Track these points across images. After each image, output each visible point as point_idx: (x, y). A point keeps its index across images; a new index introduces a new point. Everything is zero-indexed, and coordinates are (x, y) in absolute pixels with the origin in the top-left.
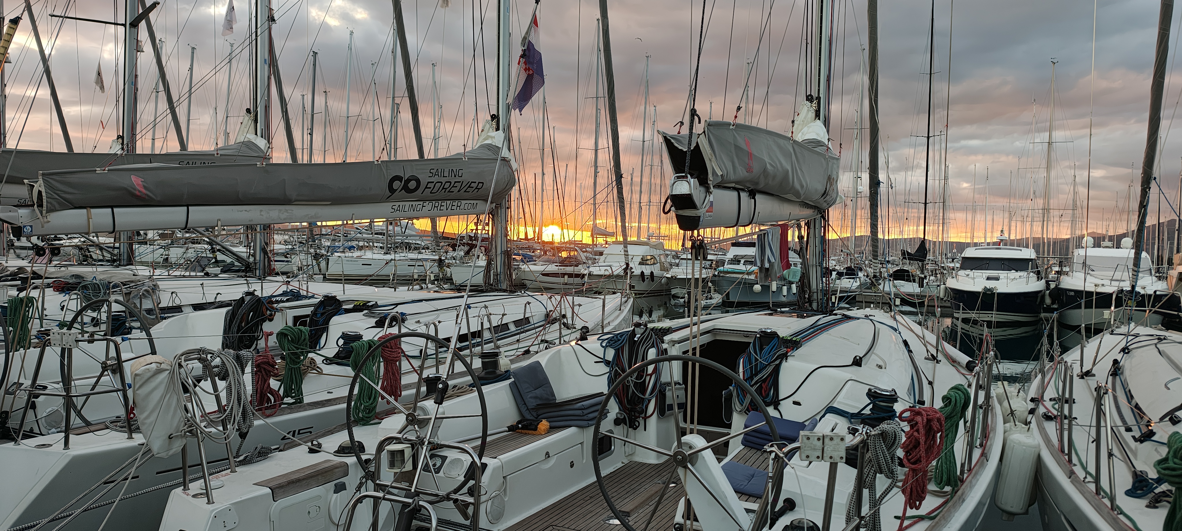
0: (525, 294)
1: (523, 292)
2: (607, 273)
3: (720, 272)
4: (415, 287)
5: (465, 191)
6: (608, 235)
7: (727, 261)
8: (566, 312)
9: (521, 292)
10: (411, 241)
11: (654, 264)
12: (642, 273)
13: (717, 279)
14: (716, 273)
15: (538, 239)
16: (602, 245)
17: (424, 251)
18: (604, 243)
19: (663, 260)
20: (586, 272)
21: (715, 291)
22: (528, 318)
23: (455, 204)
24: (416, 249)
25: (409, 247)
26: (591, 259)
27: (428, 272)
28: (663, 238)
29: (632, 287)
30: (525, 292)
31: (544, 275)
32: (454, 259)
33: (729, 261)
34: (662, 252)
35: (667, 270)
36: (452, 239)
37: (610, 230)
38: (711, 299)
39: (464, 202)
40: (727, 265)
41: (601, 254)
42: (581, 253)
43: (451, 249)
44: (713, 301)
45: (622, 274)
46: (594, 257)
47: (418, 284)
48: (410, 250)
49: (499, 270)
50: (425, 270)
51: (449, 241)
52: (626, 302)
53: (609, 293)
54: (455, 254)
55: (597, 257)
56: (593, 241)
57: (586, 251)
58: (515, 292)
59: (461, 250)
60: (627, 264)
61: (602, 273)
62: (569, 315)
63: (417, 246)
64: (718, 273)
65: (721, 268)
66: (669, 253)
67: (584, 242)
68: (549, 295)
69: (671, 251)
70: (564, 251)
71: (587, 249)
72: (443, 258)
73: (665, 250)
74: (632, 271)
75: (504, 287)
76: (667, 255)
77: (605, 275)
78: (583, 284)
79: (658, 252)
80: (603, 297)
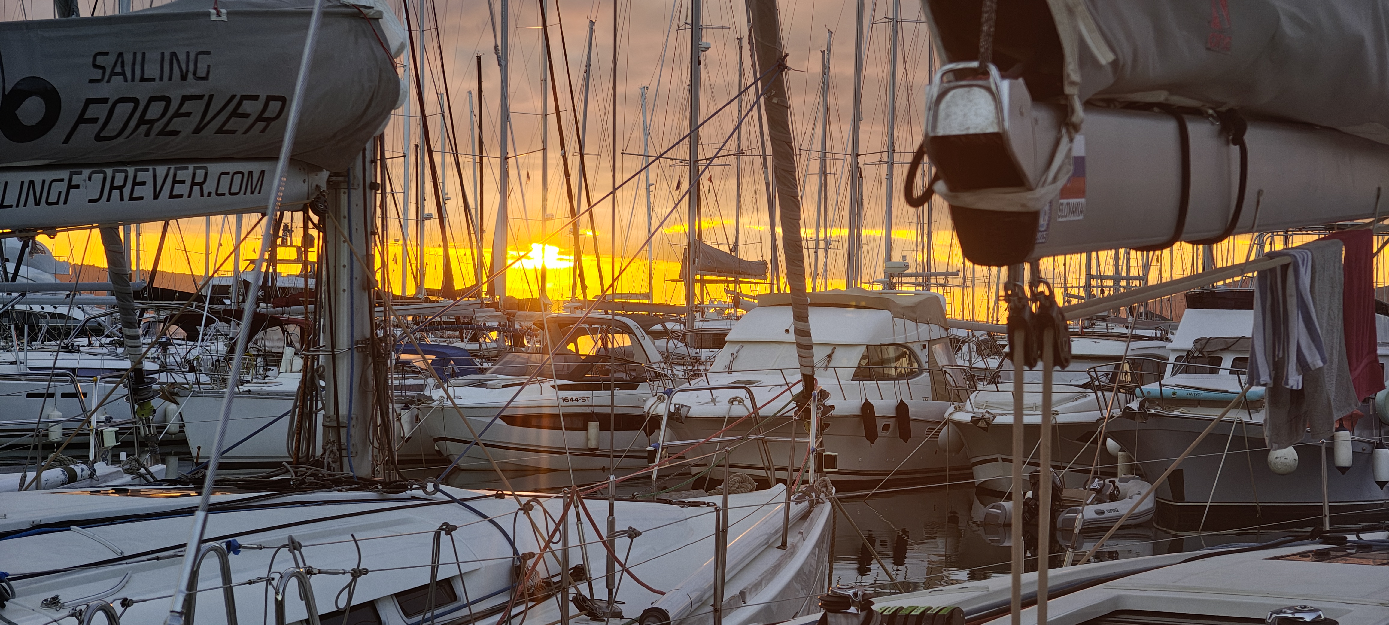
0: (439, 496)
1: (430, 487)
2: (740, 411)
3: (1148, 400)
4: (46, 474)
5: (220, 131)
6: (745, 274)
7: (1172, 359)
8: (585, 556)
9: (424, 488)
10: (37, 308)
11: (911, 374)
12: (867, 407)
13: (1136, 425)
14: (1135, 405)
15: (491, 292)
16: (723, 310)
17: (84, 341)
18: (727, 300)
19: (942, 360)
20: (661, 409)
21: (1131, 470)
22: (448, 581)
23: (185, 175)
24: (54, 334)
25: (31, 328)
26: (681, 361)
27: (93, 419)
28: (941, 280)
29: (824, 462)
30: (437, 489)
31: (511, 420)
32: (192, 370)
33: (1178, 359)
34: (937, 332)
35: (958, 398)
36: (184, 296)
37: (749, 254)
38: (1114, 497)
39: (215, 169)
40: (1173, 374)
41: (718, 340)
42: (647, 342)
43: (182, 333)
44: (1123, 508)
45: (792, 413)
46: (693, 352)
47: (59, 463)
48: (33, 339)
49: (343, 411)
50: (84, 409)
51: (174, 303)
52: (805, 516)
53: (741, 487)
54: (195, 353)
55: (705, 353)
56: (690, 295)
57: (665, 333)
58: (404, 488)
59: (216, 337)
60: (809, 381)
61: (721, 408)
62: (597, 568)
63: (60, 323)
64: (1142, 405)
65: (1152, 387)
66: (962, 333)
67: (656, 301)
68: (525, 495)
69: (972, 326)
70: (583, 332)
71: (669, 326)
72: (148, 365)
73: (947, 325)
74: (828, 402)
75: (363, 469)
76: (955, 344)
77: (732, 420)
78: (651, 456)
79: (925, 331)
80: (718, 500)
